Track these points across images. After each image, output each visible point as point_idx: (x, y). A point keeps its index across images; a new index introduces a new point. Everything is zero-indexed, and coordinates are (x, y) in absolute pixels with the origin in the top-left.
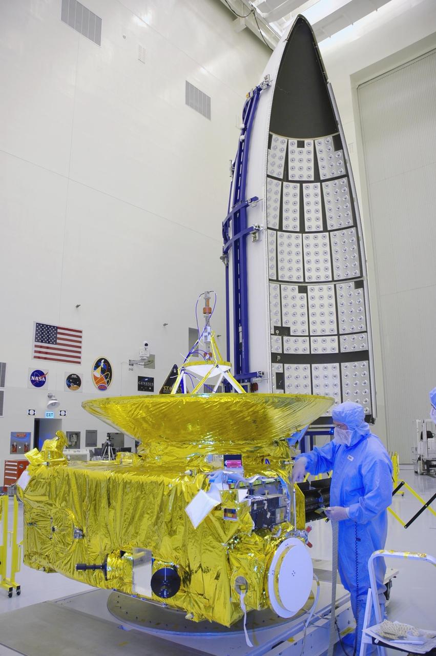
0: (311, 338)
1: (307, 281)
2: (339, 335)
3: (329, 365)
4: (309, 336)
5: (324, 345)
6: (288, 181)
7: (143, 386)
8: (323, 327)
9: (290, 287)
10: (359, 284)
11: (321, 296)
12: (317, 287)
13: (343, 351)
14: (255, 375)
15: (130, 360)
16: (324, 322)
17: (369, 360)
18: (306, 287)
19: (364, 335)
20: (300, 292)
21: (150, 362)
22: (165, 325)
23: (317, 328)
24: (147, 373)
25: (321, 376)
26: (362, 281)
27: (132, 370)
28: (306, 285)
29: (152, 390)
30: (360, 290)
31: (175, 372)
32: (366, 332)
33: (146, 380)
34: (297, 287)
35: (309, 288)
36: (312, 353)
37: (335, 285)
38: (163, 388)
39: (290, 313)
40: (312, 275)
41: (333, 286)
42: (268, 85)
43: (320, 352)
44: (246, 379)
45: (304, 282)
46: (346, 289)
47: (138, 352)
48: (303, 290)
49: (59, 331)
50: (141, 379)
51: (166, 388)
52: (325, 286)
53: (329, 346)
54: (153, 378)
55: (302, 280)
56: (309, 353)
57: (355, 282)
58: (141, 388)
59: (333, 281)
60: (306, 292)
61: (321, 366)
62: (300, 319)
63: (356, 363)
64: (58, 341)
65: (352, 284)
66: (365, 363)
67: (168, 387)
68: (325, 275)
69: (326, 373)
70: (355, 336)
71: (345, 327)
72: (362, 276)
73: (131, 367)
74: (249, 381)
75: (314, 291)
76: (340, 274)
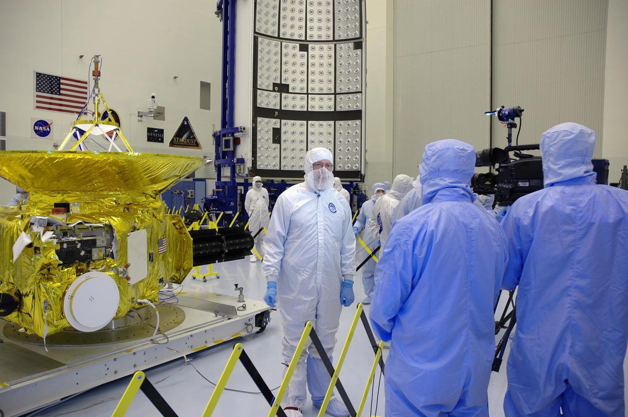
0: (309, 95)
1: (308, 39)
2: (335, 94)
3: (325, 123)
4: (308, 94)
5: (322, 104)
7: (153, 136)
8: (322, 86)
9: (291, 45)
10: (358, 45)
11: (321, 54)
12: (317, 46)
13: (338, 109)
14: (237, 130)
15: (138, 112)
16: (322, 81)
17: (361, 119)
18: (307, 45)
19: (359, 95)
20: (301, 50)
21: (159, 114)
22: (175, 78)
23: (315, 86)
24: (157, 124)
25: (317, 133)
26: (361, 42)
27: (141, 121)
28: (307, 43)
29: (162, 141)
30: (359, 51)
31: (186, 124)
32: (361, 92)
33: (156, 131)
34: (298, 45)
35: (310, 46)
36: (309, 110)
37: (335, 45)
38: (173, 140)
39: (289, 71)
40: (314, 34)
41: (333, 46)
43: (317, 109)
44: (230, 133)
45: (306, 40)
46: (346, 49)
48: (304, 48)
49: (62, 81)
50: (150, 130)
51: (176, 139)
52: (325, 46)
53: (325, 104)
54: (163, 130)
55: (303, 38)
56: (306, 110)
57: (354, 43)
58: (151, 138)
59: (334, 40)
60: (307, 51)
61: (316, 123)
62: (299, 77)
63: (350, 122)
64: (62, 92)
65: (351, 45)
66: (358, 122)
67: (178, 139)
68: (326, 34)
69: (321, 130)
70: (350, 96)
71: (342, 87)
72: (361, 37)
73: (140, 118)
74: (233, 135)
75: (315, 50)
76: (341, 34)
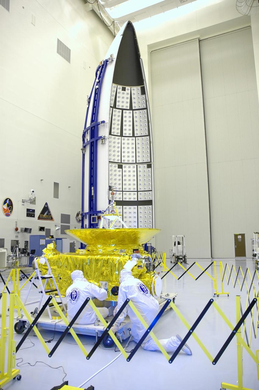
0: (123, 192)
1: (122, 162)
2: (137, 191)
3: (132, 207)
4: (123, 191)
5: (130, 196)
6: (116, 108)
7: (29, 214)
8: (130, 187)
9: (114, 165)
10: (149, 166)
11: (129, 170)
12: (127, 166)
13: (139, 200)
14: (100, 212)
15: (22, 200)
16: (130, 185)
17: (152, 205)
18: (122, 165)
19: (150, 192)
20: (119, 168)
21: (33, 202)
22: (42, 180)
23: (126, 187)
24: (31, 207)
25: (128, 212)
26: (151, 164)
27: (23, 205)
28: (122, 164)
29: (34, 217)
30: (150, 169)
31: (46, 206)
32: (152, 191)
33: (31, 211)
34: (117, 165)
35: (123, 166)
36: (124, 200)
37: (137, 165)
38: (39, 216)
39: (113, 179)
40: (125, 159)
41: (136, 166)
42: (112, 60)
43: (128, 200)
44: (95, 214)
45: (121, 162)
46: (143, 168)
47: (28, 195)
48: (120, 167)
50: (28, 210)
51: (41, 215)
52: (132, 166)
53: (132, 197)
54: (35, 210)
55: (120, 162)
56: (122, 200)
57: (147, 164)
58: (28, 215)
59: (136, 163)
60: (122, 168)
61: (128, 207)
62: (118, 182)
63: (146, 206)
65: (146, 166)
66: (150, 206)
67: (42, 215)
68: (132, 160)
69: (130, 211)
70: (146, 192)
71: (141, 188)
72: (151, 162)
73: (23, 203)
74: (97, 215)
75: (126, 168)
76: (140, 160)
